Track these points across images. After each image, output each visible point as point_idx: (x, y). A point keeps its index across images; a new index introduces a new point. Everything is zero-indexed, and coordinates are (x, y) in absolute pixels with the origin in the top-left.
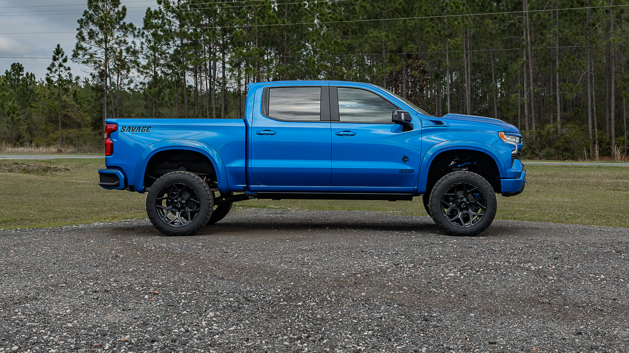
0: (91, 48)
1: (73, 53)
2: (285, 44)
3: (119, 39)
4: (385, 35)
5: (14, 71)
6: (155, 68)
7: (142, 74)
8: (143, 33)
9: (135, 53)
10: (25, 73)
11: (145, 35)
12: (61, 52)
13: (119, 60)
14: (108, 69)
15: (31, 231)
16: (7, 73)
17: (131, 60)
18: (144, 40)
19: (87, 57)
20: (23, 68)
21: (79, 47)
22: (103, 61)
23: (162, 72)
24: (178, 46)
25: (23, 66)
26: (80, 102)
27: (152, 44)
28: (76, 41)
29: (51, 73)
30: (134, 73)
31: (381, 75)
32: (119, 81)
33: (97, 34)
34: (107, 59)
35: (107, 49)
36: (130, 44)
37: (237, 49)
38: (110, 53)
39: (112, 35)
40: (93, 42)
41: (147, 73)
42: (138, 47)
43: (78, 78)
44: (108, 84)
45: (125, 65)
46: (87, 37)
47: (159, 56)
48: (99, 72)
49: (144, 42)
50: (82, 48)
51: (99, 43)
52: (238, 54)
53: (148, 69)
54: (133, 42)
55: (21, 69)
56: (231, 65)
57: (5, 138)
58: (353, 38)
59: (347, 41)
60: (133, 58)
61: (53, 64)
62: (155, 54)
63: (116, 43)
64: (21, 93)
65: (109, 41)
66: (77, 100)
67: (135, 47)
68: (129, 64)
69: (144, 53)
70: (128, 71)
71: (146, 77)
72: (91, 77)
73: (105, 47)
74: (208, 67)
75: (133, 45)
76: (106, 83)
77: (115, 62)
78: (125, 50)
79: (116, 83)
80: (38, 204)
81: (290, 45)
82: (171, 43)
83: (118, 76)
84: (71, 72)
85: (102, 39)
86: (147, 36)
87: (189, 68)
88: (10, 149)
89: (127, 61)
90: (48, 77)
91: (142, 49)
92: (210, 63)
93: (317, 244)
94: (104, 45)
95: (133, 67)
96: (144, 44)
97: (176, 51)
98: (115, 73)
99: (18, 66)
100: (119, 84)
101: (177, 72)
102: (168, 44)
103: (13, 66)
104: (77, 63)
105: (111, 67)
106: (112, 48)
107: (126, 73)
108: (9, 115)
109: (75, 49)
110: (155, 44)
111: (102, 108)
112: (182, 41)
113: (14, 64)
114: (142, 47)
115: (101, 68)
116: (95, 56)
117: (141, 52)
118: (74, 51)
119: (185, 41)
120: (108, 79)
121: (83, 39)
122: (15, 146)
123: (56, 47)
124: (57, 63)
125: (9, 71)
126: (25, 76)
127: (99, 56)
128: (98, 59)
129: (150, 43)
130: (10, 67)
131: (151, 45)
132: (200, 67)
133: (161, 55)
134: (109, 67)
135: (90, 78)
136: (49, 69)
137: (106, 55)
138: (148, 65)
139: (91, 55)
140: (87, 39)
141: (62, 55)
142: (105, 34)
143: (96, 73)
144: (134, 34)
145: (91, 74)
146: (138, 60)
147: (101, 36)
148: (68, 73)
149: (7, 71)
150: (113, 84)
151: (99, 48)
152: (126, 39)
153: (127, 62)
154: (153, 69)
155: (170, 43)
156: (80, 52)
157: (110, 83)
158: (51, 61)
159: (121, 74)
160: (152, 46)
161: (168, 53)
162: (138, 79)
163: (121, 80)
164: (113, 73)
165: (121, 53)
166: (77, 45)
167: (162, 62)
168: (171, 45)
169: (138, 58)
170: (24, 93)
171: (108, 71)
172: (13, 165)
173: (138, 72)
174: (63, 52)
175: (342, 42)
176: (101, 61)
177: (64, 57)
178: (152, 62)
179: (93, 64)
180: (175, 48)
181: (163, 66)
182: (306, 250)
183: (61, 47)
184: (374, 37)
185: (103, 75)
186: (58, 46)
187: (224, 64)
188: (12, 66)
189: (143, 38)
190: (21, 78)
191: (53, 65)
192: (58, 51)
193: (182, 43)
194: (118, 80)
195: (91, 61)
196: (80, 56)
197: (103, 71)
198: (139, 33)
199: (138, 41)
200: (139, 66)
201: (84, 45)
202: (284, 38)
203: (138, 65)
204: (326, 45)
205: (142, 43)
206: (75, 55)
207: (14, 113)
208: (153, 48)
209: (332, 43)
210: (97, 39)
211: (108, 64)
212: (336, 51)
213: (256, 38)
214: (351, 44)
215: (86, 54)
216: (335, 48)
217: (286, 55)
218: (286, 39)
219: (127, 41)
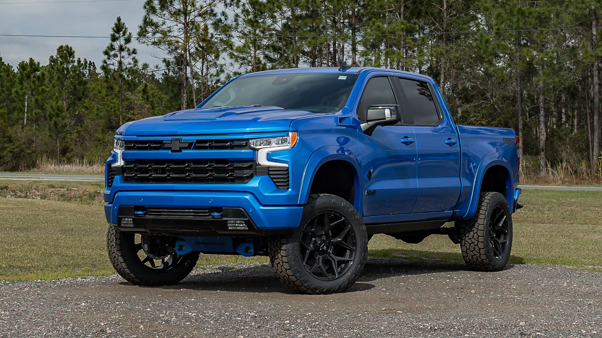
0: (164, 23)
1: (139, 30)
2: (445, 14)
3: (203, 10)
5: (61, 57)
6: (255, 52)
7: (236, 60)
9: (226, 29)
10: (76, 59)
11: (240, 4)
12: (122, 27)
13: (204, 40)
14: (188, 53)
15: (8, 284)
16: (52, 60)
17: (221, 40)
18: (239, 11)
19: (159, 35)
20: (74, 52)
21: (147, 22)
22: (181, 41)
23: (266, 57)
24: (288, 18)
25: (73, 49)
26: (152, 102)
27: (251, 17)
28: (144, 13)
29: (109, 59)
30: (224, 59)
31: (589, 60)
32: (205, 70)
33: (173, 3)
34: (187, 39)
35: (186, 24)
36: (219, 16)
37: (374, 23)
38: (192, 30)
39: (193, 4)
40: (167, 15)
41: (244, 59)
42: (230, 21)
43: (145, 66)
44: (189, 75)
45: (211, 47)
46: (158, 7)
47: (261, 35)
48: (175, 57)
49: (240, 14)
50: (152, 24)
51: (176, 14)
52: (375, 29)
53: (247, 53)
54: (223, 14)
55: (71, 53)
56: (365, 45)
57: (47, 152)
58: (546, 5)
59: (538, 9)
60: (223, 37)
61: (112, 45)
62: (255, 31)
63: (200, 15)
64: (71, 88)
65: (190, 13)
66: (148, 98)
67: (226, 19)
68: (219, 46)
69: (239, 30)
70: (217, 57)
71: (242, 64)
72: (164, 64)
73: (184, 21)
74: (331, 49)
75: (223, 18)
76: (186, 74)
77: (198, 43)
78: (213, 24)
79: (200, 74)
80: (47, 244)
81: (452, 16)
83: (203, 63)
84: (137, 57)
85: (179, 10)
86: (243, 5)
87: (304, 51)
88: (52, 167)
89: (216, 40)
90: (105, 64)
91: (238, 24)
92: (334, 44)
93: (447, 319)
94: (182, 19)
95: (225, 50)
96: (239, 17)
97: (285, 26)
98: (198, 59)
99: (67, 51)
100: (204, 74)
101: (288, 57)
102: (273, 17)
103: (60, 49)
104: (145, 45)
105: (192, 51)
106: (193, 23)
107: (213, 58)
108: (51, 119)
109: (142, 25)
110: (255, 17)
112: (293, 12)
113: (61, 47)
114: (236, 21)
115: (179, 51)
116: (170, 34)
117: (235, 28)
118: (141, 27)
119: (298, 12)
120: (188, 68)
121: (153, 10)
122: (60, 162)
123: (116, 22)
124: (116, 44)
125: (55, 57)
126: (76, 64)
127: (176, 34)
128: (174, 39)
129: (248, 15)
130: (56, 51)
131: (249, 17)
132: (320, 51)
133: (263, 32)
134: (189, 52)
135: (163, 66)
136: (106, 53)
137: (186, 32)
138: (244, 46)
139: (164, 34)
140: (159, 11)
141: (124, 33)
143: (171, 58)
144: (225, 2)
145: (165, 61)
146: (233, 40)
147: (178, 5)
148: (133, 59)
149: (52, 57)
150: (195, 76)
151: (175, 23)
152: (214, 8)
153: (216, 43)
154: (252, 52)
155: (276, 14)
156: (149, 29)
157: (191, 73)
158: (109, 41)
159: (207, 60)
160: (250, 20)
161: (274, 29)
162: (231, 68)
163: (208, 69)
164: (195, 60)
165: (206, 29)
166: (145, 19)
167: (265, 42)
168: (278, 17)
169: (231, 36)
170: (75, 88)
171: (188, 55)
172: (48, 189)
173: (231, 58)
174: (126, 29)
175: (530, 11)
176: (178, 42)
177: (126, 36)
178: (251, 43)
179: (167, 46)
180: (284, 21)
181: (267, 47)
182: (424, 329)
183: (122, 21)
185: (181, 62)
186: (119, 20)
187: (354, 45)
188: (58, 50)
189: (238, 7)
190: (70, 66)
191: (112, 48)
192: (119, 27)
193: (293, 15)
194: (203, 69)
195: (164, 42)
196: (150, 35)
197: (182, 55)
199: (231, 12)
200: (232, 49)
201: (155, 19)
202: (442, 6)
203: (231, 46)
204: (505, 16)
205: (237, 15)
206: (142, 33)
207: (58, 116)
208: (253, 23)
209: (515, 12)
210: (173, 10)
211: (189, 46)
212: (521, 24)
213: (400, 6)
214: (543, 13)
215: (158, 32)
216: (518, 19)
217: (445, 31)
218: (445, 6)
219: (215, 12)
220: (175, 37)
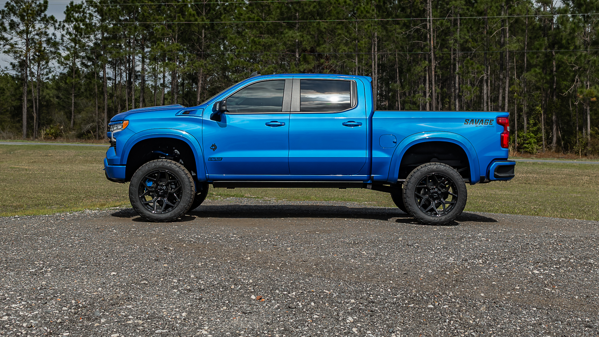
0: (12, 39)
2: (204, 40)
3: (40, 31)
4: (300, 35)
6: (75, 59)
7: (62, 65)
8: (64, 26)
9: (55, 45)
11: (65, 28)
13: (39, 51)
17: (51, 51)
18: (64, 33)
19: (8, 47)
22: (24, 51)
23: (83, 64)
24: (98, 39)
30: (53, 63)
33: (18, 25)
34: (28, 50)
35: (28, 40)
36: (50, 36)
38: (31, 44)
39: (34, 27)
40: (14, 33)
41: (67, 64)
42: (58, 39)
44: (28, 74)
45: (44, 56)
46: (8, 27)
47: (79, 49)
48: (19, 62)
51: (20, 33)
52: (159, 49)
53: (68, 60)
54: (54, 34)
56: (150, 58)
58: (269, 37)
59: (264, 40)
60: (53, 49)
62: (75, 45)
63: (37, 34)
65: (31, 33)
67: (55, 38)
68: (49, 54)
69: (64, 45)
70: (48, 63)
71: (65, 68)
72: (11, 66)
73: (26, 38)
75: (53, 37)
76: (26, 73)
77: (36, 53)
78: (46, 41)
79: (36, 73)
81: (207, 42)
82: (92, 37)
83: (39, 66)
85: (23, 30)
86: (68, 29)
89: (48, 52)
91: (63, 41)
92: (129, 56)
94: (25, 36)
95: (54, 58)
96: (64, 36)
97: (96, 44)
98: (35, 63)
100: (39, 74)
105: (31, 57)
106: (33, 39)
107: (45, 63)
110: (76, 36)
111: (21, 97)
112: (103, 34)
114: (62, 39)
115: (22, 58)
116: (16, 46)
117: (61, 44)
119: (106, 35)
120: (28, 69)
121: (5, 30)
127: (20, 46)
128: (19, 49)
129: (71, 35)
131: (72, 37)
133: (81, 47)
137: (27, 45)
138: (68, 56)
139: (12, 45)
140: (9, 30)
142: (27, 25)
143: (16, 62)
144: (55, 27)
145: (11, 64)
146: (59, 51)
147: (22, 27)
150: (33, 74)
151: (20, 39)
152: (47, 30)
157: (30, 73)
159: (41, 65)
161: (88, 46)
162: (58, 70)
164: (33, 64)
165: (40, 44)
167: (82, 54)
169: (58, 49)
171: (28, 60)
173: (59, 63)
175: (259, 41)
176: (22, 52)
179: (14, 54)
180: (96, 41)
181: (83, 58)
184: (290, 37)
185: (23, 65)
187: (143, 57)
189: (64, 30)
193: (103, 37)
194: (38, 70)
195: (12, 51)
197: (24, 61)
198: (59, 25)
199: (58, 34)
201: (5, 35)
203: (59, 56)
205: (63, 36)
208: (74, 40)
210: (18, 30)
211: (29, 55)
212: (253, 49)
213: (175, 34)
214: (267, 43)
215: (8, 44)
216: (252, 46)
217: (203, 52)
218: (203, 36)
219: (48, 33)
220: (19, 48)
